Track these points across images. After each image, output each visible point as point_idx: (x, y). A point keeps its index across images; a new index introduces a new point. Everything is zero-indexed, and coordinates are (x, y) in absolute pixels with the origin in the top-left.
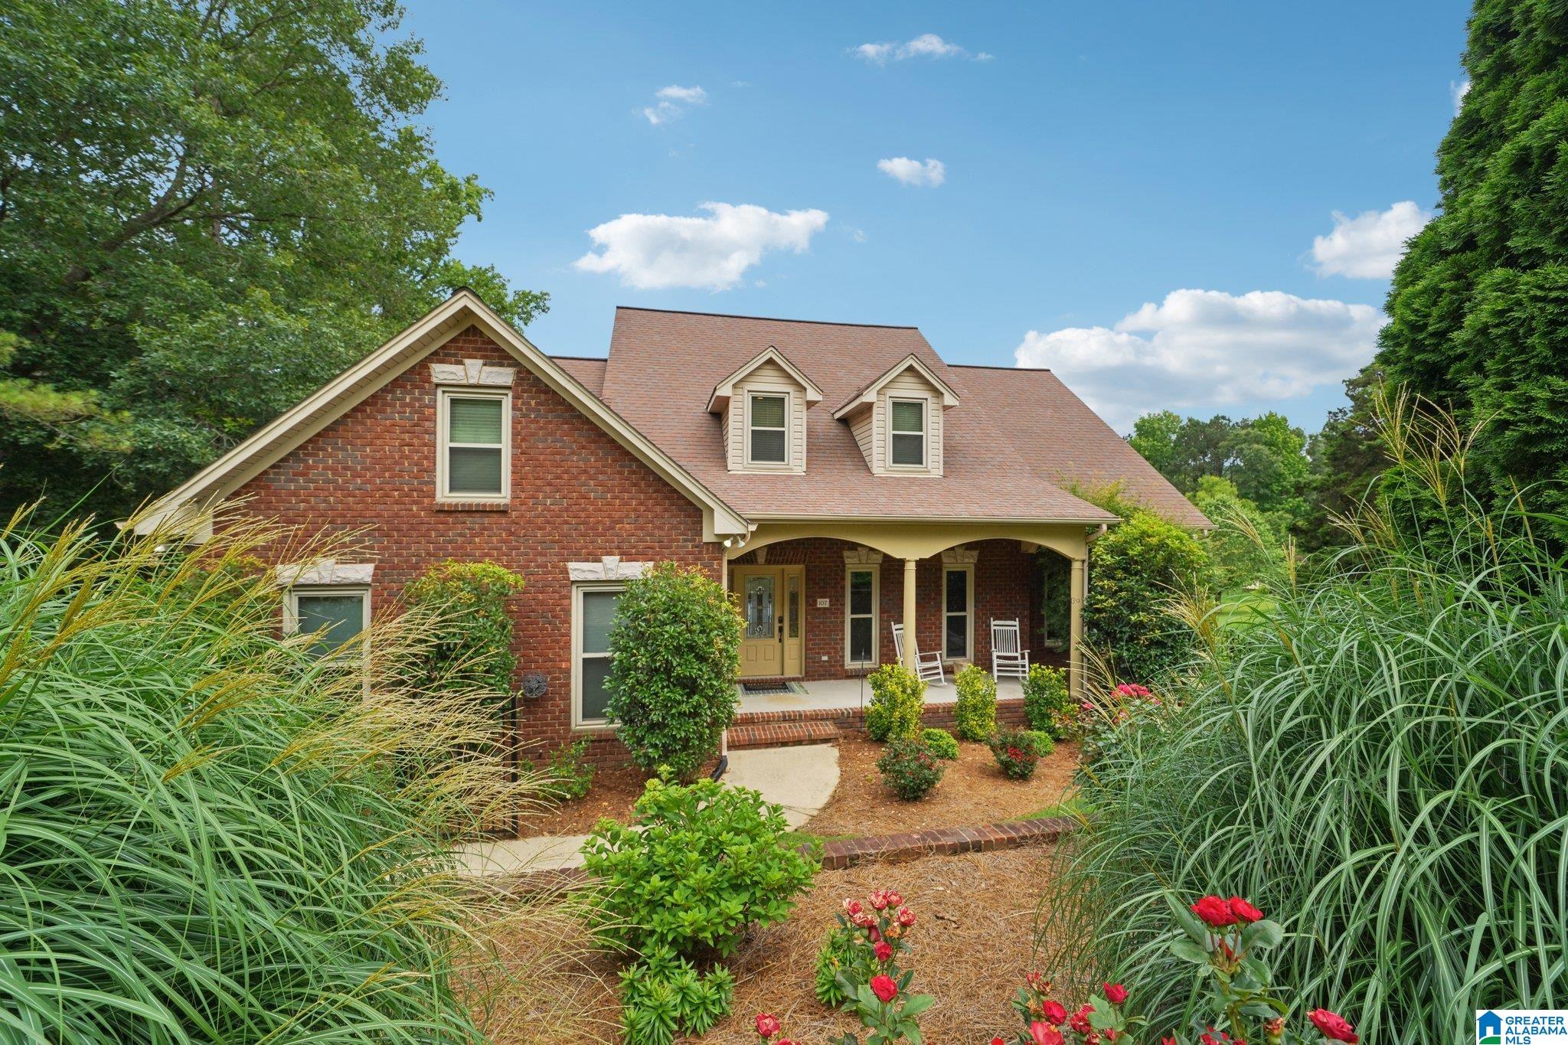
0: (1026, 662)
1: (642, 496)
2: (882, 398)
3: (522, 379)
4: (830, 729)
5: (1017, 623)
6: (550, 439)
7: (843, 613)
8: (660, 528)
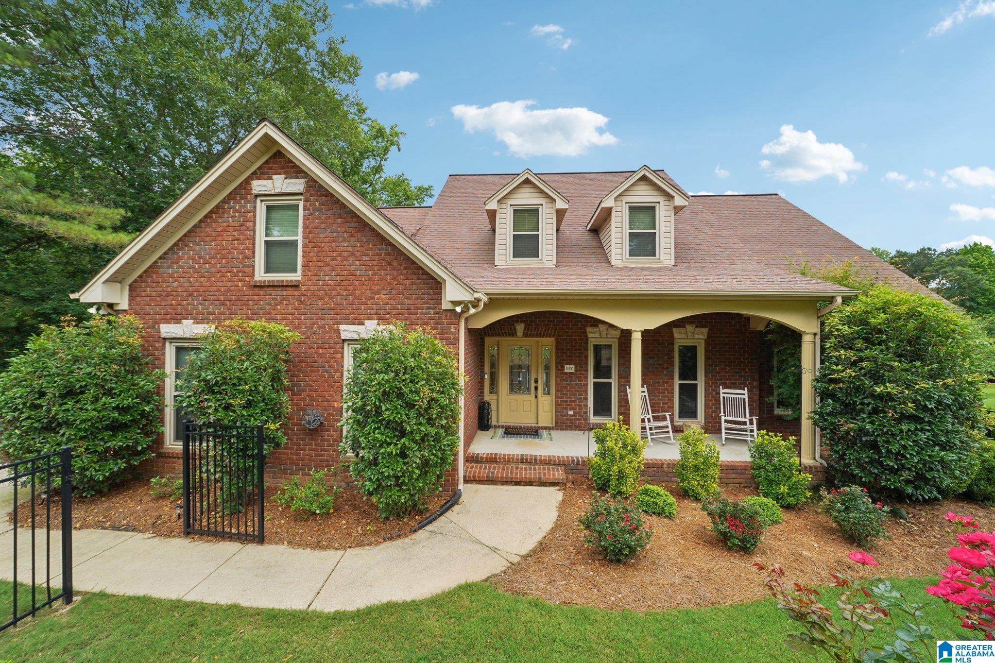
0: (755, 427)
1: (395, 273)
2: (619, 203)
3: (310, 187)
4: (559, 474)
5: (746, 392)
6: (328, 231)
7: (586, 378)
8: (408, 298)
